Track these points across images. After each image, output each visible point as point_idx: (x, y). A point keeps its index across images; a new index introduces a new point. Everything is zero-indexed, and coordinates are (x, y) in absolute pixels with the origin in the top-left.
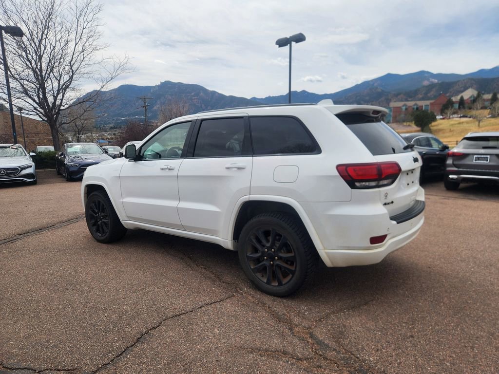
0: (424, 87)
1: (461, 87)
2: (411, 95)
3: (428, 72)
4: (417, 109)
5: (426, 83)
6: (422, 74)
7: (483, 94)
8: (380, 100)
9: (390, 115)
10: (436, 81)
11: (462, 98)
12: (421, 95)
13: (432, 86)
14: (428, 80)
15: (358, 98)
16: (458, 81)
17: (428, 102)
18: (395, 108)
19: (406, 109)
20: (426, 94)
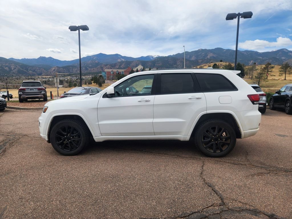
0: (119, 62)
1: (135, 64)
2: (113, 66)
3: (120, 55)
4: (118, 73)
5: (119, 60)
6: (117, 56)
7: (145, 68)
8: (97, 67)
9: (105, 76)
10: (124, 60)
11: (137, 69)
12: (118, 66)
13: (122, 62)
14: (120, 59)
15: (85, 65)
16: (133, 61)
17: (123, 70)
18: (107, 72)
19: (113, 73)
20: (120, 66)
